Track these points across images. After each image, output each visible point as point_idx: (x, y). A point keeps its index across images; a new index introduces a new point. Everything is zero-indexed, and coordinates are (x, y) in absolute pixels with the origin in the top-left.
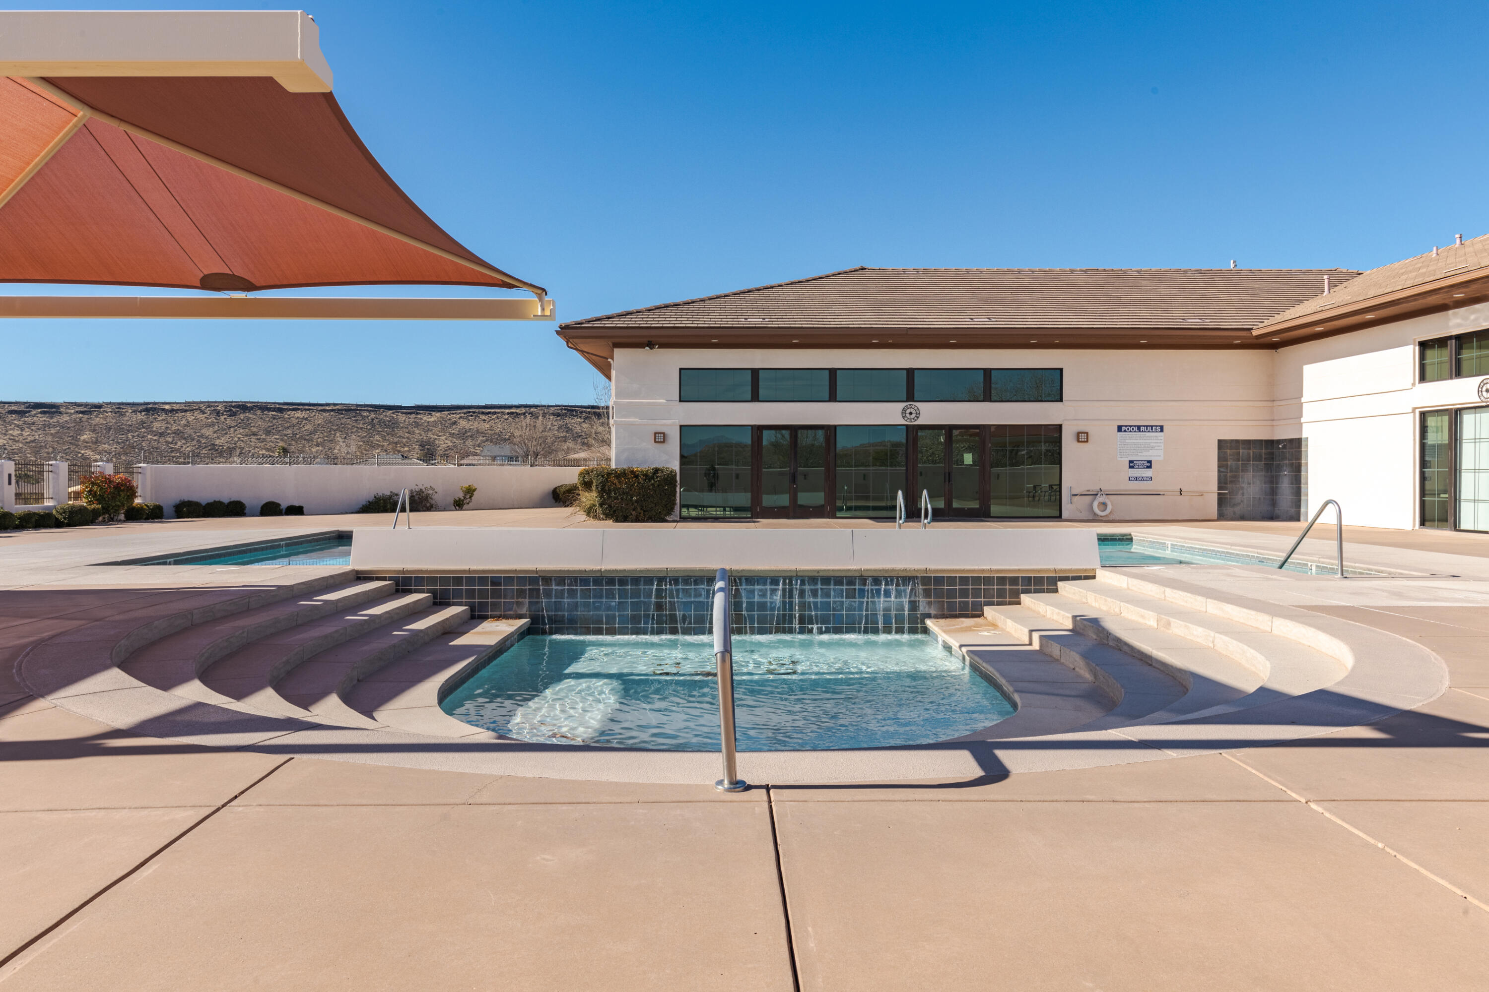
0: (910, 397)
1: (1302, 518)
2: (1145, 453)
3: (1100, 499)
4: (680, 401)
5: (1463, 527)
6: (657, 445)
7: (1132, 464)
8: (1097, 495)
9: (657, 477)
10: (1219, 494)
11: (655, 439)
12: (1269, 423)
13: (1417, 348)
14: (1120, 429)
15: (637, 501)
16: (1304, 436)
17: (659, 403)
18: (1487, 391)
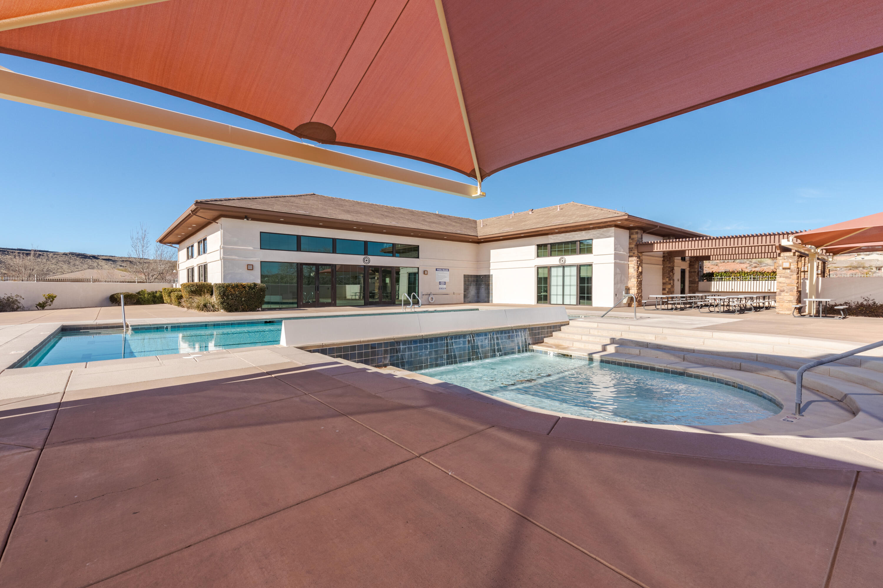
0: (366, 253)
1: (490, 302)
2: (444, 279)
3: (431, 296)
4: (261, 249)
5: (552, 303)
6: (248, 271)
7: (440, 283)
8: (430, 295)
9: (256, 288)
10: (464, 294)
11: (248, 268)
12: (476, 269)
13: (536, 247)
14: (436, 269)
15: (244, 301)
16: (491, 274)
17: (250, 249)
18: (562, 261)
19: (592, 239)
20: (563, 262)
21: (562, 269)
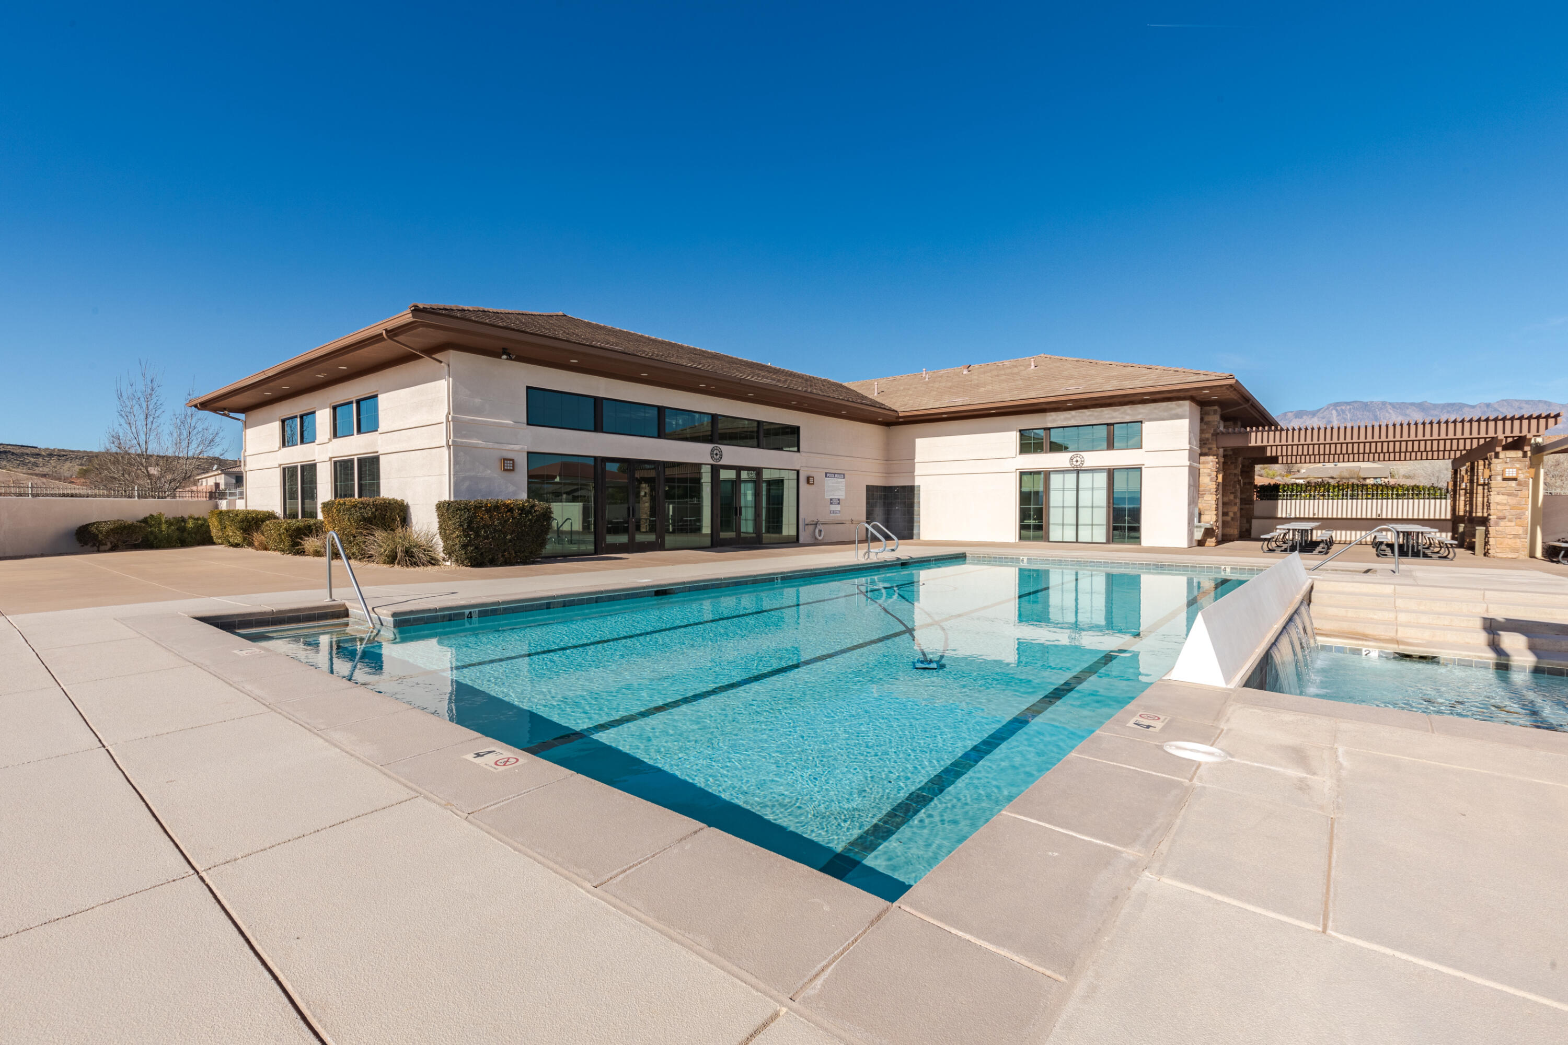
0: (715, 440)
1: (915, 537)
2: (837, 494)
3: (819, 527)
4: (528, 424)
5: (1051, 540)
6: (506, 474)
7: (831, 500)
8: (816, 524)
9: (535, 511)
11: (504, 466)
12: (887, 475)
13: (1018, 433)
14: (826, 474)
16: (916, 484)
17: (507, 424)
18: (1077, 461)
19: (1141, 422)
20: (1079, 463)
21: (1075, 475)
